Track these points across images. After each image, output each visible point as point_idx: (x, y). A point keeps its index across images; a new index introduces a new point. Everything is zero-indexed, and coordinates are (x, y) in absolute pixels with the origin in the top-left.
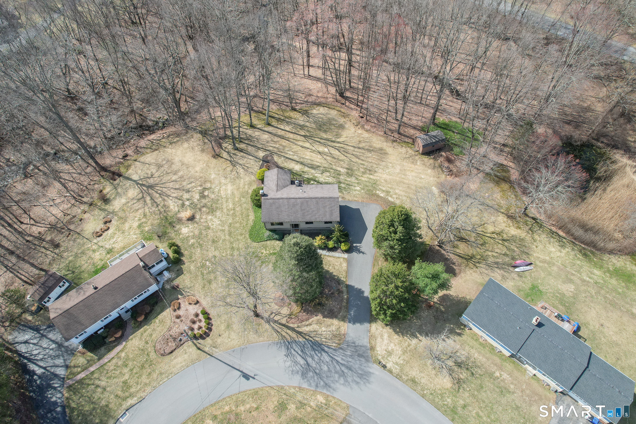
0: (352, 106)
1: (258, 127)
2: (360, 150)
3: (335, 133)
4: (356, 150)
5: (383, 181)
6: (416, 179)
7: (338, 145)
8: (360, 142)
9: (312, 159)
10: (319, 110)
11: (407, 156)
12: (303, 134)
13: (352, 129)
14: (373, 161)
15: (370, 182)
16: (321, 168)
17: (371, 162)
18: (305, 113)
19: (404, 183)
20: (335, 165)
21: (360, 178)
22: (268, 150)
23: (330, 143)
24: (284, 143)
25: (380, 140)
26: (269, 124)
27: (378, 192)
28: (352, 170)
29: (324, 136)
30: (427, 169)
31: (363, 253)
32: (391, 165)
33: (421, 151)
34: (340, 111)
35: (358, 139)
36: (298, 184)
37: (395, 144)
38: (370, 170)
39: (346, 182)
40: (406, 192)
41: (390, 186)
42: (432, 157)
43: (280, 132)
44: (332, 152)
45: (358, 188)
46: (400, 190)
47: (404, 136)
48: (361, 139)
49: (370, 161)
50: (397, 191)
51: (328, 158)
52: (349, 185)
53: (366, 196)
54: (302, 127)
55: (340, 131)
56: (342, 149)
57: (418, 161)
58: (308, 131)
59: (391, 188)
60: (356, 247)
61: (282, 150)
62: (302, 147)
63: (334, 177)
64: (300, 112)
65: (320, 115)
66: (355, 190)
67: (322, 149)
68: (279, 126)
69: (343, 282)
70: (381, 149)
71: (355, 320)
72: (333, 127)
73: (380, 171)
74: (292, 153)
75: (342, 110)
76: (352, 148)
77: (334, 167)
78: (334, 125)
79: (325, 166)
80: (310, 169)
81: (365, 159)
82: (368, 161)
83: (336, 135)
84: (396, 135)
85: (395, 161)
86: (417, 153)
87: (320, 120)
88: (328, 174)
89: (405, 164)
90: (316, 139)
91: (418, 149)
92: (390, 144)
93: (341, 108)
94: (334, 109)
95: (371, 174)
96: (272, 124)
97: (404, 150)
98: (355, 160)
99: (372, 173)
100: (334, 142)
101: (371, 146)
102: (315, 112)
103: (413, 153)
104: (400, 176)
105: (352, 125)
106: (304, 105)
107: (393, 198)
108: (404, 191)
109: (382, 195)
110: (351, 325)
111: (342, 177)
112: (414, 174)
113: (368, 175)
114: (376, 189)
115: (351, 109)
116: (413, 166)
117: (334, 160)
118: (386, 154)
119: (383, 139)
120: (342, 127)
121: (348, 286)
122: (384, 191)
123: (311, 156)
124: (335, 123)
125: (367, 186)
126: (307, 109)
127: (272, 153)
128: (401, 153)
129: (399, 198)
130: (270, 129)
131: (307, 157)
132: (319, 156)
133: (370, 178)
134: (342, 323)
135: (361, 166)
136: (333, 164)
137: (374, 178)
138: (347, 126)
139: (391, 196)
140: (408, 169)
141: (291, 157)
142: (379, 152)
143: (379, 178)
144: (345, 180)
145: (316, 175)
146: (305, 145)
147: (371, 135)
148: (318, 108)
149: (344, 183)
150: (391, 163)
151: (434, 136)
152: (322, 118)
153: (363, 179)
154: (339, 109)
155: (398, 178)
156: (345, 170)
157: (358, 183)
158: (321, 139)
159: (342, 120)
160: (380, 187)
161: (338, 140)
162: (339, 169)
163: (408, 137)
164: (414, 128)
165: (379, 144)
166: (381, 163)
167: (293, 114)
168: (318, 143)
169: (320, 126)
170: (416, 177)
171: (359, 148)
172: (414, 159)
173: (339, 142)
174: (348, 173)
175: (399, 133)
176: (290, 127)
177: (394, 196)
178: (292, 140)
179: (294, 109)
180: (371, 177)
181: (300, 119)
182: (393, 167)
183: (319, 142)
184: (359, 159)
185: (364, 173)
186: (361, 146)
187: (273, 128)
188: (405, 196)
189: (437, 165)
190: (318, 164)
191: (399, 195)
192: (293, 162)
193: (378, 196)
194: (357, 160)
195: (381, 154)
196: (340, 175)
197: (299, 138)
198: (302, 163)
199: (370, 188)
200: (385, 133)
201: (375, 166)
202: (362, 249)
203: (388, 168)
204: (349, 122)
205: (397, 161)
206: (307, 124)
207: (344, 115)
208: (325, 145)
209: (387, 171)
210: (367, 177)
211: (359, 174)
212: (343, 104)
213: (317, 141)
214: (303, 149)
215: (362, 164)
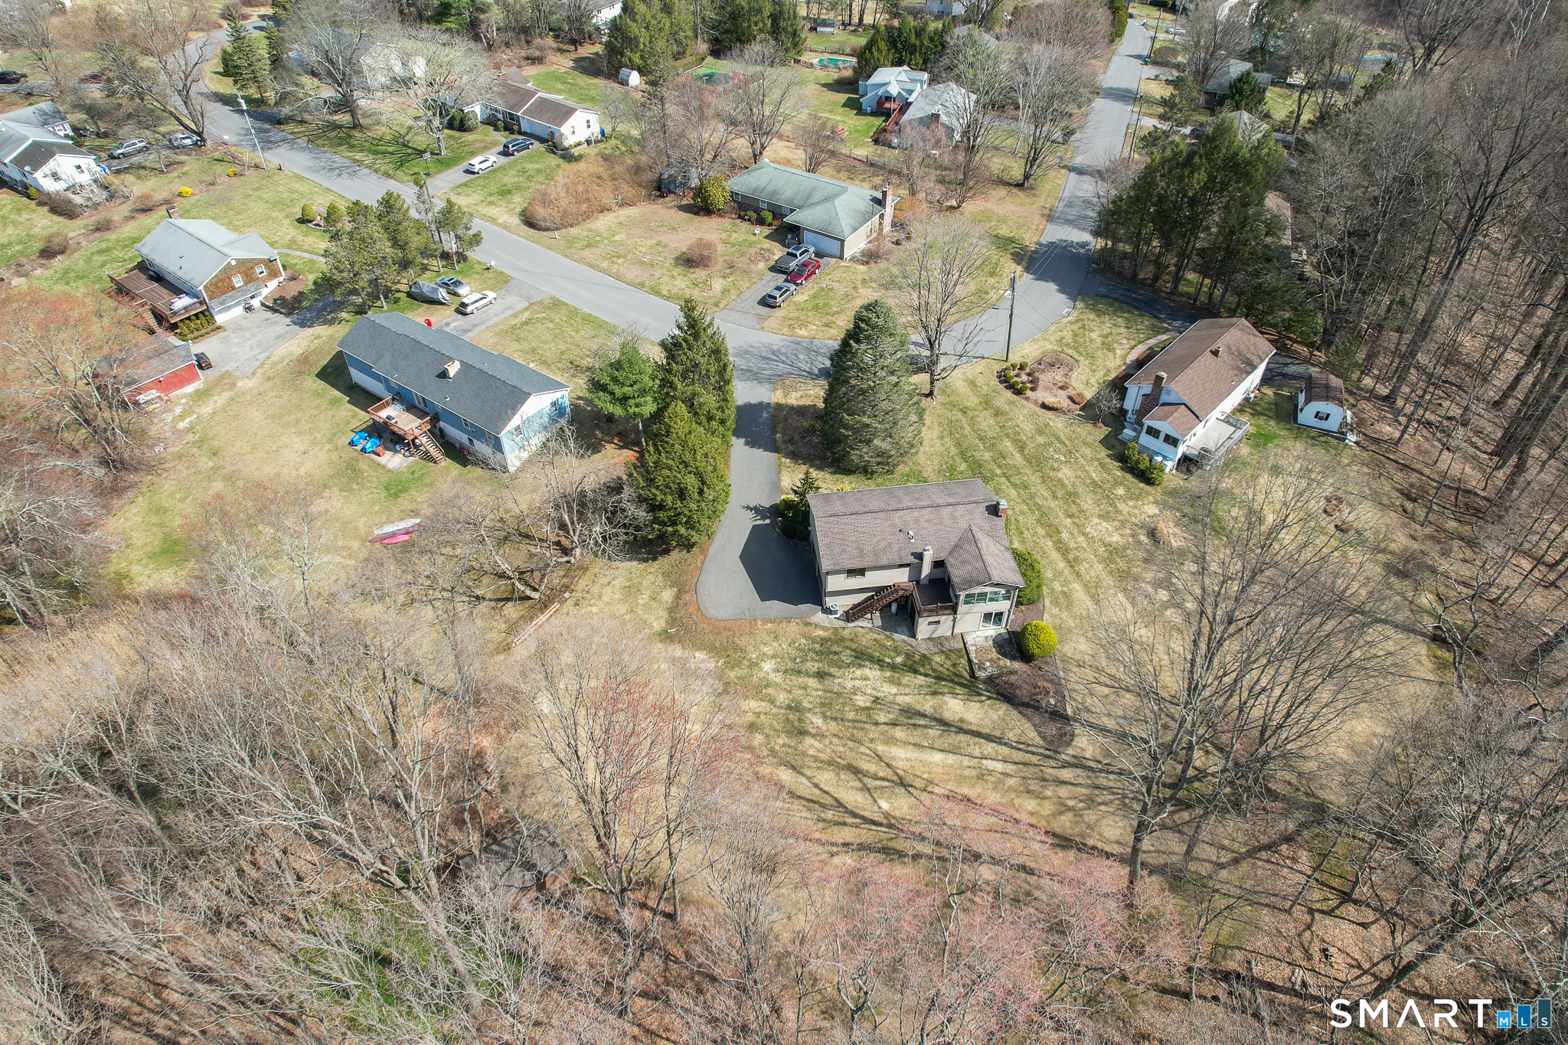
21: (763, 705)
27: (711, 664)
31: (748, 508)
39: (802, 679)
45: (767, 665)
51: (873, 766)
52: (792, 671)
60: (763, 518)
69: (786, 456)
71: (760, 407)
74: (992, 764)
80: (916, 707)
88: (859, 700)
110: (766, 401)
111: (817, 695)
114: (716, 672)
121: (776, 450)
123: (926, 762)
131: (939, 755)
132: (902, 767)
134: (783, 401)
144: (805, 687)
145: (894, 688)
146: (962, 809)
153: (754, 704)
168: (919, 829)
196: (824, 705)
198: (947, 725)
202: (751, 514)
208: (892, 824)
211: (767, 719)
214: (960, 790)
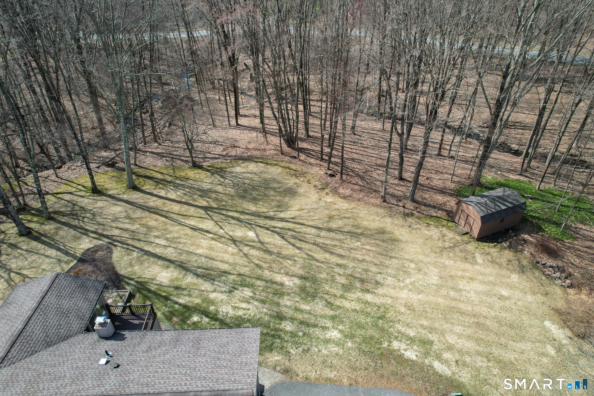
0: (312, 161)
1: (110, 192)
2: (332, 235)
3: (274, 203)
4: (323, 233)
5: (403, 309)
6: (490, 300)
7: (280, 224)
8: (331, 218)
9: (213, 254)
10: (247, 166)
11: (447, 245)
12: (205, 204)
13: (314, 196)
14: (367, 258)
15: (368, 314)
16: (232, 277)
17: (363, 261)
18: (220, 171)
19: (462, 313)
20: (270, 269)
21: (338, 303)
22: (107, 237)
23: (261, 222)
24: (153, 221)
25: (377, 214)
26: (135, 188)
27: (396, 345)
28: (314, 280)
29: (252, 208)
30: (505, 272)
32: (413, 265)
33: (476, 232)
34: (288, 168)
35: (327, 212)
36: (110, 329)
37: (410, 220)
38: (362, 281)
39: (300, 316)
40: (478, 341)
41: (425, 323)
42: (505, 245)
43: (153, 202)
44: (266, 240)
45: (334, 334)
46: (460, 336)
47: (425, 205)
48: (334, 213)
49: (361, 258)
50: (451, 339)
51: (253, 252)
52: (308, 325)
53: (363, 361)
54: (204, 193)
55: (287, 199)
56: (290, 233)
57: (477, 255)
58: (216, 200)
59: (432, 330)
61: (141, 237)
62: (194, 229)
63: (263, 302)
64: (208, 171)
65: (248, 175)
66: (327, 341)
67: (239, 233)
68: (155, 192)
70: (382, 232)
72: (272, 193)
73: (390, 280)
74: (163, 242)
75: (293, 166)
76: (313, 231)
77: (267, 274)
78: (274, 189)
79: (245, 270)
80: (200, 281)
81: (346, 253)
82: (354, 259)
83: (279, 206)
84: (410, 205)
85: (421, 257)
86: (466, 238)
87: (247, 181)
88: (247, 292)
89: (447, 262)
90: (231, 214)
91: (467, 229)
92: (399, 221)
93: (290, 163)
94: (276, 165)
95: (368, 291)
96: (144, 188)
97: (434, 232)
98: (320, 255)
99: (369, 286)
100: (271, 218)
101: (358, 227)
102: (238, 169)
103: (458, 238)
104: (444, 292)
105: (313, 189)
106: (219, 161)
107: (446, 362)
108: (469, 338)
109: (411, 354)
111: (286, 301)
112: (477, 286)
113: (359, 294)
114: (390, 337)
115: (310, 164)
116: (468, 266)
117: (268, 257)
118: (395, 240)
119: (381, 211)
120: (291, 192)
122: (412, 340)
123: (211, 248)
124: (276, 185)
125: (360, 326)
126: (224, 165)
127: (113, 241)
128: (430, 238)
129: (465, 364)
130: (135, 196)
131: (200, 251)
132: (232, 249)
133: (367, 303)
135: (337, 270)
136: (265, 265)
137: (378, 301)
138: (301, 190)
139: (438, 357)
140: (460, 273)
141: (158, 251)
142: (377, 236)
143: (389, 301)
144: (297, 309)
145: (213, 296)
146: (201, 226)
147: (353, 205)
148: (246, 164)
149: (292, 319)
150: (412, 261)
151: (499, 197)
152: (251, 179)
153: (347, 304)
154: (287, 165)
155: (441, 300)
156: (297, 281)
157: (333, 318)
158: (242, 213)
159: (291, 182)
160: (399, 327)
161: (282, 215)
162: (278, 278)
163: (434, 207)
164: (442, 191)
165: (374, 220)
166: (387, 262)
167: (192, 173)
168: (233, 222)
169: (245, 191)
170: (488, 294)
171: (330, 230)
172: (466, 251)
173: (282, 220)
174: (303, 289)
175: (414, 200)
176: (180, 193)
177: (447, 355)
178: (175, 217)
179: (196, 166)
180: (369, 297)
181: (206, 180)
182: (419, 270)
183: (238, 219)
184: (332, 253)
185: (347, 288)
186: (333, 225)
187: (141, 195)
188: (479, 354)
189: (525, 262)
190: (224, 267)
191: (460, 352)
192: (160, 262)
193: (401, 360)
194: (327, 256)
195: (383, 241)
196: (281, 294)
197: (192, 210)
198: (182, 266)
199: (371, 332)
200: (385, 201)
201: (374, 269)
203: (407, 273)
204: (305, 185)
205: (427, 256)
206: (220, 188)
207: (296, 174)
208: (249, 225)
209: (408, 281)
210: (359, 300)
211: (333, 291)
212: (295, 157)
213: (233, 218)
214: (196, 233)
215: (340, 266)
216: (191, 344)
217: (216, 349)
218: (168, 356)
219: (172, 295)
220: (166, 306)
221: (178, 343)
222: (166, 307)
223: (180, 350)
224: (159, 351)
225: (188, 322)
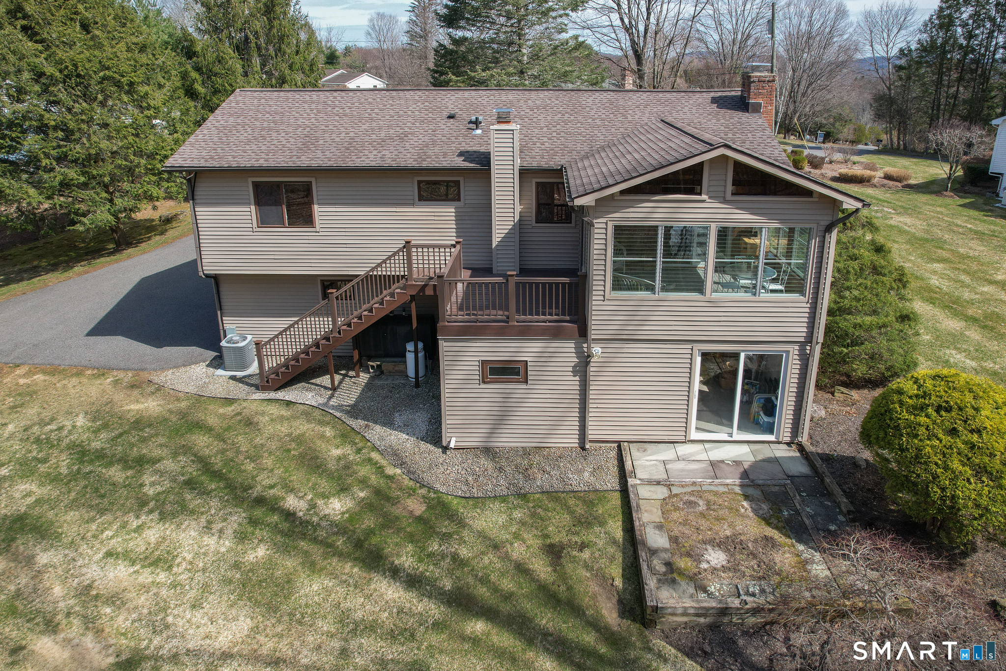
216: (321, 142)
217: (275, 135)
218: (364, 127)
219: (438, 626)
220: (458, 562)
221: (346, 145)
222: (455, 557)
223: (343, 135)
224: (383, 135)
225: (362, 495)
